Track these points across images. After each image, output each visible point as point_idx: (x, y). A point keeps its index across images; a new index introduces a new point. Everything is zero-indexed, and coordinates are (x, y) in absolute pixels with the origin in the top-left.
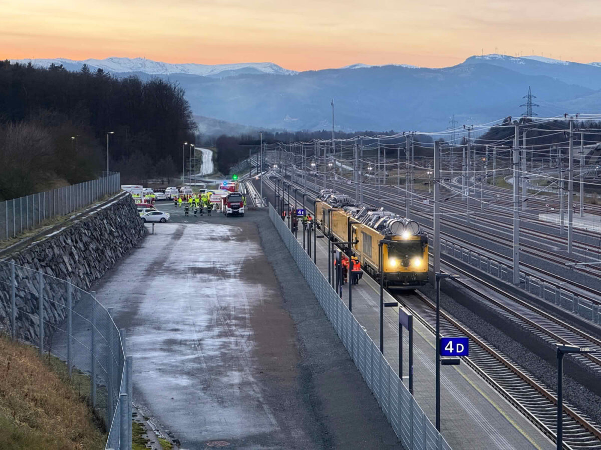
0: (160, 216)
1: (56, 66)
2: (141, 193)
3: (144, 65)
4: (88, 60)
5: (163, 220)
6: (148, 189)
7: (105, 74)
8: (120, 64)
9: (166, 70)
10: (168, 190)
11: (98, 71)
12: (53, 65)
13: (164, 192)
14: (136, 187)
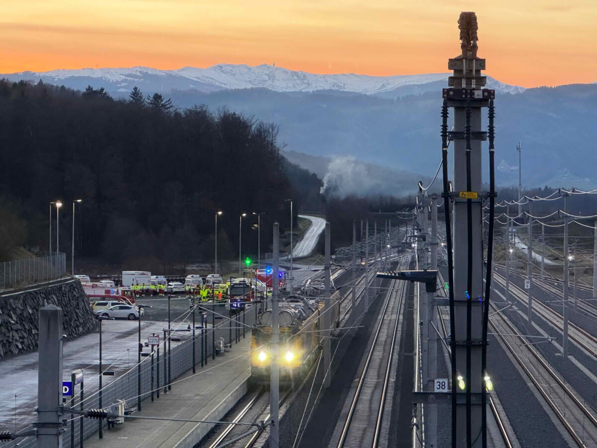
0: (128, 312)
1: (94, 89)
2: (149, 282)
3: (272, 77)
4: (183, 70)
5: (132, 317)
6: (159, 276)
7: (163, 102)
8: (234, 75)
9: (309, 84)
10: (189, 278)
11: (154, 98)
12: (90, 89)
13: (183, 281)
14: (141, 274)
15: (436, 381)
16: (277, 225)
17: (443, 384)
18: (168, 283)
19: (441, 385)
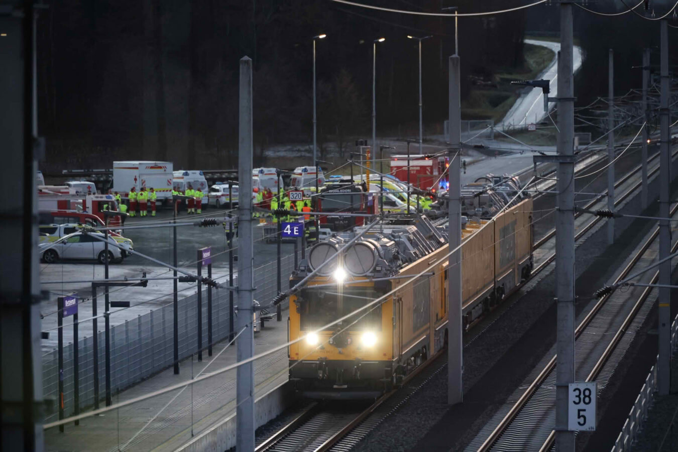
0: (98, 247)
6: (190, 172)
14: (152, 167)
15: (572, 387)
16: (247, 62)
17: (587, 393)
18: (210, 186)
19: (582, 396)
